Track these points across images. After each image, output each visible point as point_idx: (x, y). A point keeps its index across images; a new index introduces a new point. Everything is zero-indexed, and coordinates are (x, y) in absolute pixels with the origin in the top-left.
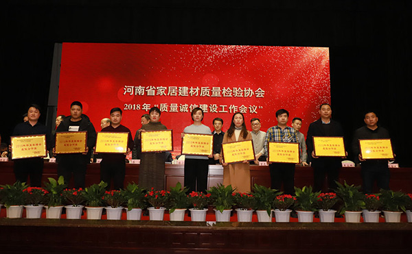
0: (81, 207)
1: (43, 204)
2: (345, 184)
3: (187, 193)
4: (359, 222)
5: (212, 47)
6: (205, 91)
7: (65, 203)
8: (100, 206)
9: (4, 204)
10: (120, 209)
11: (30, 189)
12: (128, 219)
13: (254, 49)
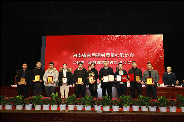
0: (66, 105)
1: (50, 104)
2: (181, 95)
3: (110, 99)
6: (108, 55)
7: (59, 103)
8: (74, 105)
9: (34, 104)
10: (82, 106)
11: (44, 98)
12: (86, 110)
13: (129, 36)
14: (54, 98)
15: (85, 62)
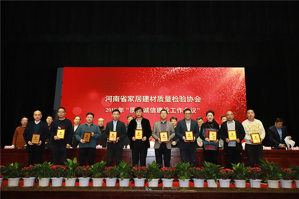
0: (89, 178)
1: (63, 177)
2: (267, 161)
3: (160, 168)
4: (278, 187)
5: (164, 68)
6: (160, 98)
7: (78, 175)
8: (102, 178)
9: (37, 177)
10: (115, 179)
12: (120, 186)
13: (193, 70)
14: (70, 167)
15: (125, 110)
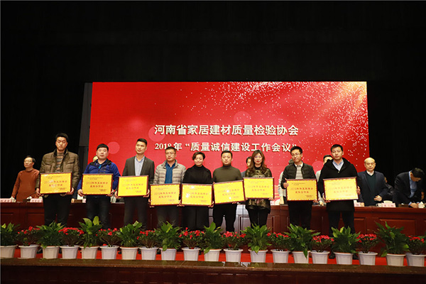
0: (116, 247)
1: (78, 245)
2: (386, 225)
3: (221, 233)
4: (402, 265)
5: (243, 84)
6: (237, 129)
8: (135, 246)
9: (40, 244)
10: (154, 249)
11: (66, 229)
12: (162, 259)
13: (287, 85)
14: (88, 231)
15: (183, 146)
